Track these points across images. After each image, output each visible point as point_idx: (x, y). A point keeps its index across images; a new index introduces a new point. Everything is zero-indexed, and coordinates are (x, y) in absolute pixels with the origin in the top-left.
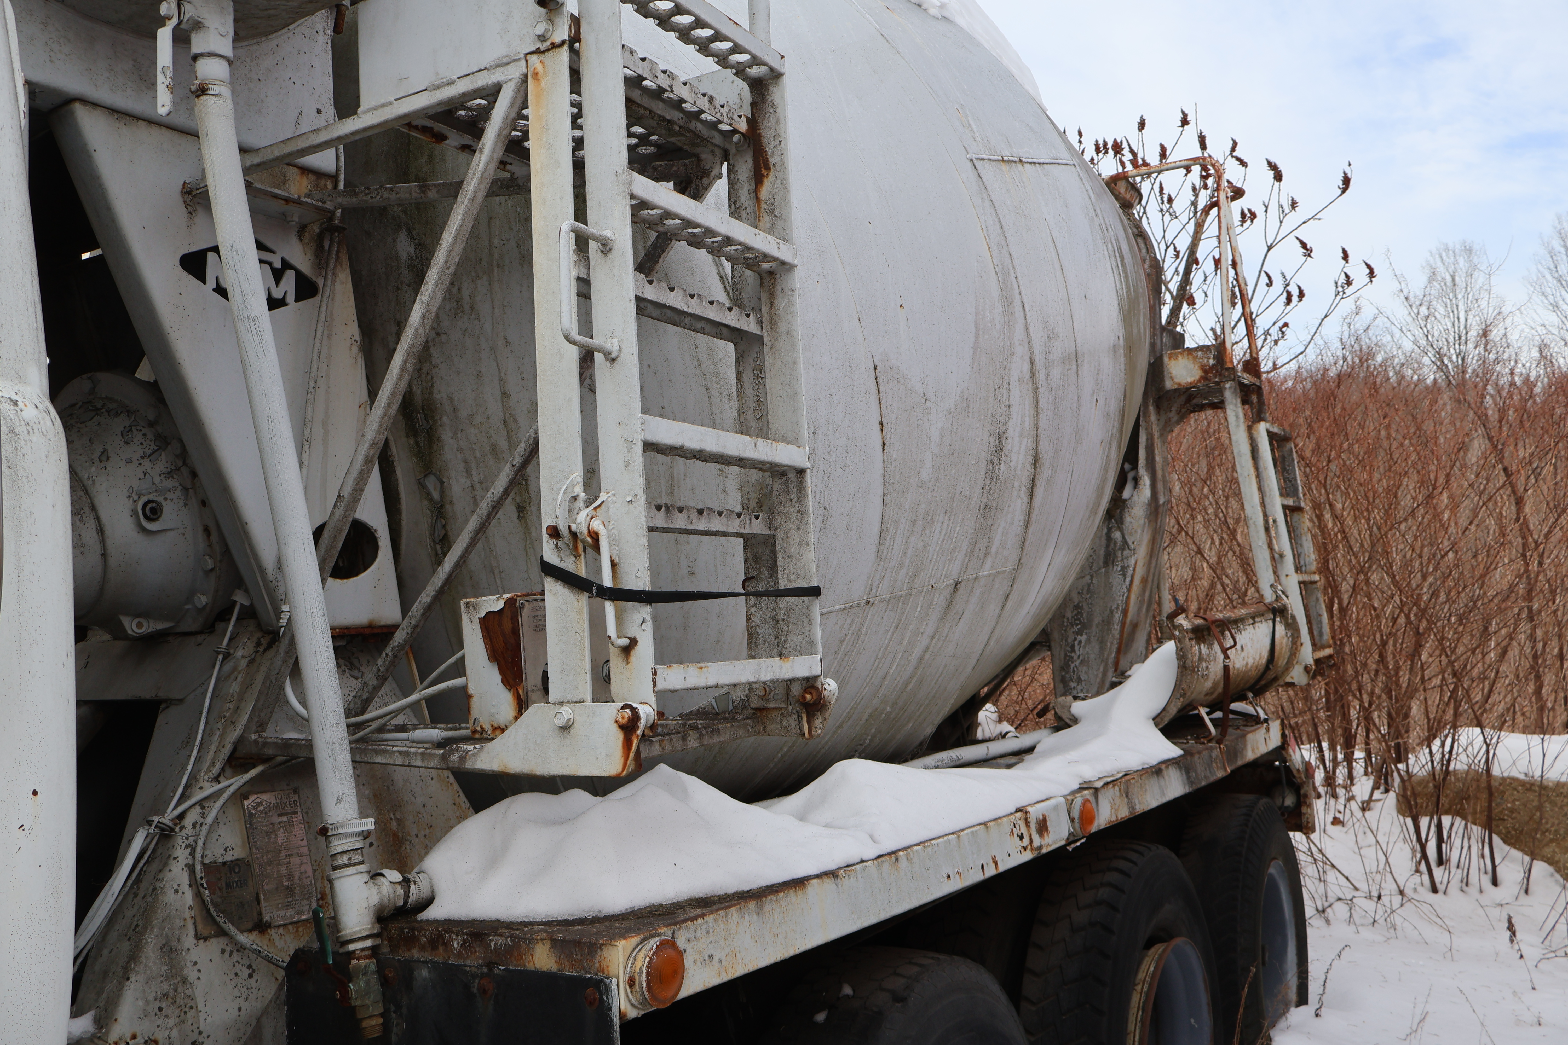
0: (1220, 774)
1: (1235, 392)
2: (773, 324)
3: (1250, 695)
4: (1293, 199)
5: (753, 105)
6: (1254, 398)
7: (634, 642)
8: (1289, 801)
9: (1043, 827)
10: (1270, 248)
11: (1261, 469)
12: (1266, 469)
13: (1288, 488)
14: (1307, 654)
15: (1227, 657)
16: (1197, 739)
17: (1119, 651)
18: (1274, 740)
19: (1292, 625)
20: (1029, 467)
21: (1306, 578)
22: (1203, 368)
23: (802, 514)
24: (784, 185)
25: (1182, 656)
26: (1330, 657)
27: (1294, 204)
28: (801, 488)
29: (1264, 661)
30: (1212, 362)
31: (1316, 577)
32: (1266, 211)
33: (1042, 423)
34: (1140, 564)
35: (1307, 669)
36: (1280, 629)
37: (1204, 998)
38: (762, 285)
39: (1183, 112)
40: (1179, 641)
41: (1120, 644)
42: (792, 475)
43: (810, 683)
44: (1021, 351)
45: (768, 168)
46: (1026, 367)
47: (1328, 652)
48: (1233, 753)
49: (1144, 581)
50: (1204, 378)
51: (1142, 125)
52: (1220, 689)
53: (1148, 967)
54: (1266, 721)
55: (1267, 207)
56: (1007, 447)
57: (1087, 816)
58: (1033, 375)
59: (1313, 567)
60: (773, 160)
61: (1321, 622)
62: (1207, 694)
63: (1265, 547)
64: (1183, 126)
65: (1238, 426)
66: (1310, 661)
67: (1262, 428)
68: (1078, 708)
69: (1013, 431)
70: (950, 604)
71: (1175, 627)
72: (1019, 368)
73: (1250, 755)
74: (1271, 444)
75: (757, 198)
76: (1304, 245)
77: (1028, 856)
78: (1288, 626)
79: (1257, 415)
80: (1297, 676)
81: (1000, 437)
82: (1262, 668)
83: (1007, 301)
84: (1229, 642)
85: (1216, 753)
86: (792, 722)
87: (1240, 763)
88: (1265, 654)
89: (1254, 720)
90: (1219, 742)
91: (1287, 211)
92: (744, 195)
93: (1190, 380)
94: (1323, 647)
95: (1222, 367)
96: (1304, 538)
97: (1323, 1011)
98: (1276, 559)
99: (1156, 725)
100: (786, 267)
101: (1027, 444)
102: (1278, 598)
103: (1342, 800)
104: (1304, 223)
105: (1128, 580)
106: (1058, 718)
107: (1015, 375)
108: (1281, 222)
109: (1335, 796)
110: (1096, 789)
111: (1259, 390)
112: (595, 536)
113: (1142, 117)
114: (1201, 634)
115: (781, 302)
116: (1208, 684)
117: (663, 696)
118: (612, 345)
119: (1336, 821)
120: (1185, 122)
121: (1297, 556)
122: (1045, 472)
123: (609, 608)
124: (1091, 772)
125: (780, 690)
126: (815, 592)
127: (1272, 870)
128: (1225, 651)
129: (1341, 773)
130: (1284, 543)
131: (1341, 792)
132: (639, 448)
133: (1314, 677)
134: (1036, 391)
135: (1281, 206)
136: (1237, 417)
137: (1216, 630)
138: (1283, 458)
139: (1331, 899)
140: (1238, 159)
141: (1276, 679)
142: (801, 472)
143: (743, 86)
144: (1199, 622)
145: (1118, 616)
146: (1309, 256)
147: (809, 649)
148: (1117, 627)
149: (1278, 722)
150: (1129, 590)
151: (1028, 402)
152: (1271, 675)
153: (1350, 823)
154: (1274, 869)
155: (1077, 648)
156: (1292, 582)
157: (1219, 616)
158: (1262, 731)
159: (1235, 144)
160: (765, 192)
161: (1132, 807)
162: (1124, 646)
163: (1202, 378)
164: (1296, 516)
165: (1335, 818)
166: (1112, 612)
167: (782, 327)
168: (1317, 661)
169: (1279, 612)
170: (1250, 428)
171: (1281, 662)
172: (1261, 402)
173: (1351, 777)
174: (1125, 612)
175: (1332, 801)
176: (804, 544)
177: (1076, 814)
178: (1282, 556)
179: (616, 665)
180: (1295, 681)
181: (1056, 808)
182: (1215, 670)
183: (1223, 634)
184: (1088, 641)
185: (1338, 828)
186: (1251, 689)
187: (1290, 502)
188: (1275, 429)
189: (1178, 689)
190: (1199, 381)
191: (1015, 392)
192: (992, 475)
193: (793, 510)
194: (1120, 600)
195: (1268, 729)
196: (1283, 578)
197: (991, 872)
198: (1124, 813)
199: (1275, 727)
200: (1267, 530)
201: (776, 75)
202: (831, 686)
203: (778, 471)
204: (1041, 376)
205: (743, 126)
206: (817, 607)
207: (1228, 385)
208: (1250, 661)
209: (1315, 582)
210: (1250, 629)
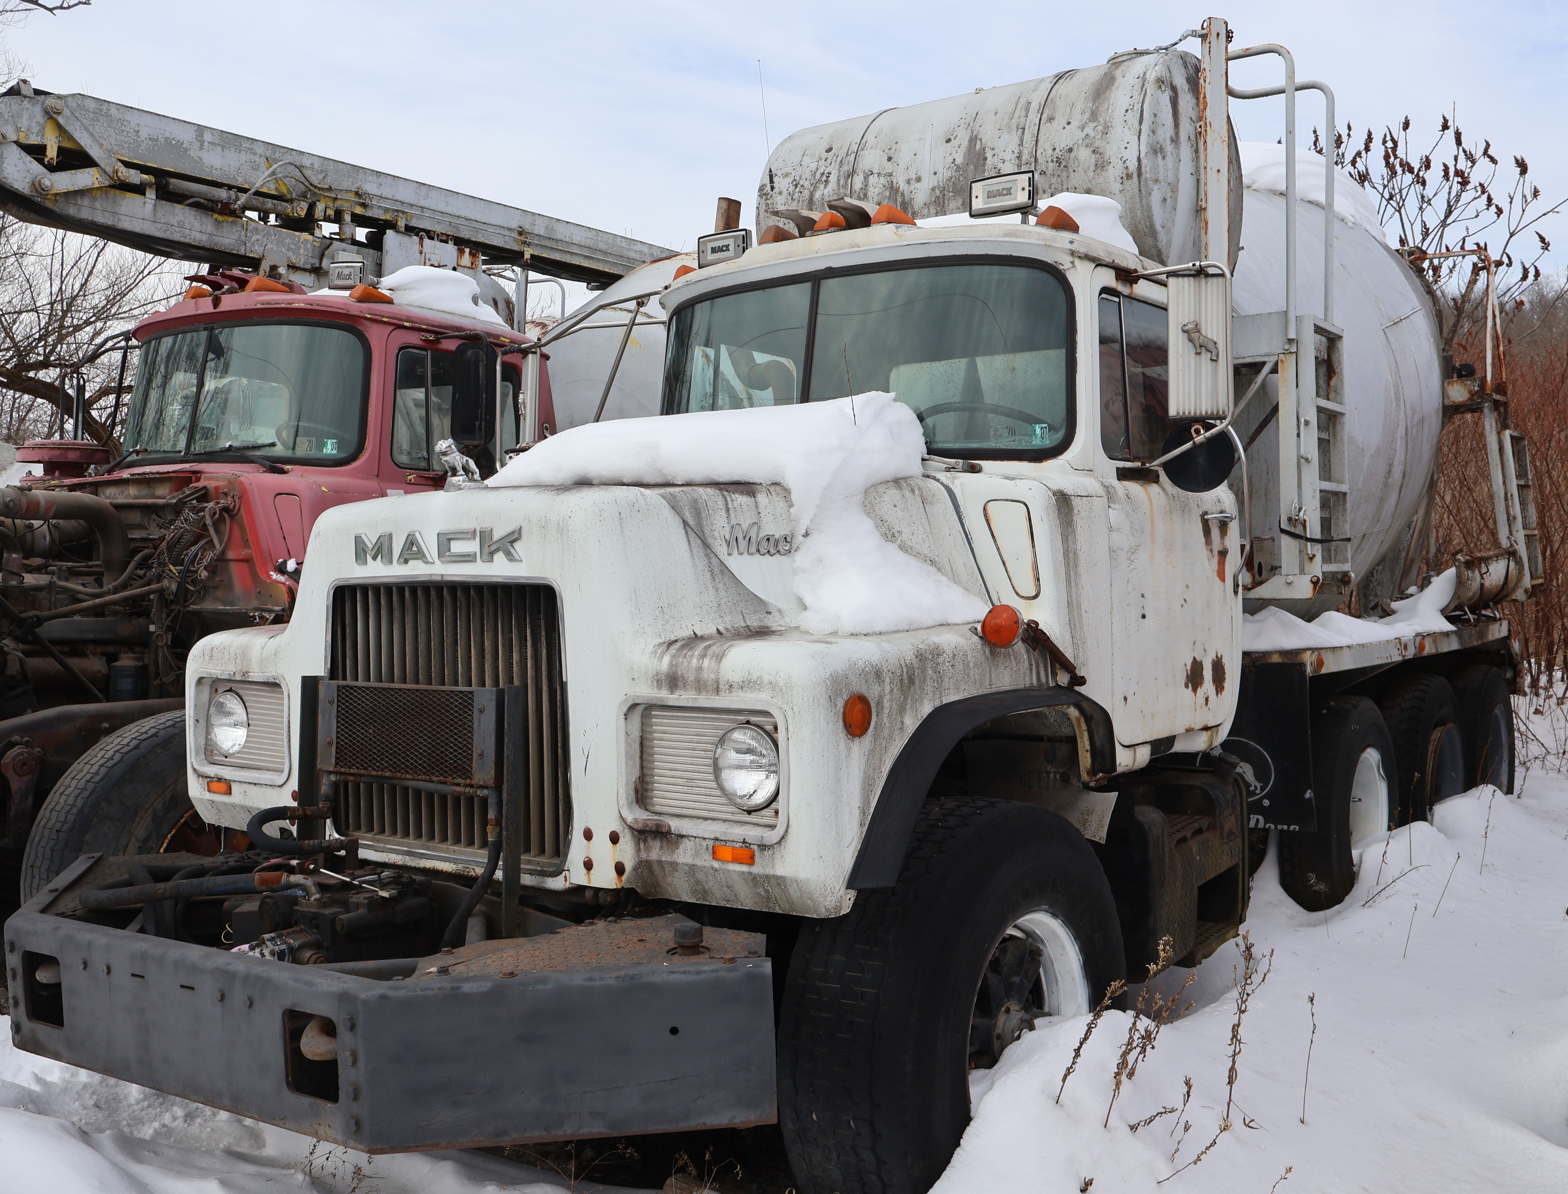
0: (1475, 643)
1: (1490, 410)
2: (1335, 435)
3: (1492, 604)
4: (1535, 188)
5: (1329, 347)
6: (1502, 409)
7: (1314, 556)
8: (1509, 675)
9: (1406, 647)
10: (1512, 235)
11: (1505, 460)
12: (1508, 461)
13: (1521, 474)
14: (1527, 582)
15: (1482, 578)
16: (1463, 625)
17: (1402, 577)
18: (1504, 632)
19: (1519, 562)
20: (1401, 479)
21: (1529, 532)
22: (1470, 392)
23: (1345, 510)
24: (1342, 381)
25: (1459, 576)
26: (1542, 584)
27: (1536, 193)
28: (1345, 500)
29: (1501, 583)
30: (1476, 388)
31: (1536, 532)
32: (1511, 202)
33: (1408, 457)
34: (1420, 520)
35: (1526, 591)
36: (1512, 564)
37: (1460, 761)
38: (1330, 419)
39: (1444, 118)
40: (1458, 568)
41: (1403, 572)
42: (1341, 495)
43: (1346, 574)
44: (1402, 424)
45: (1334, 374)
46: (1404, 431)
47: (1540, 581)
48: (1482, 634)
49: (1421, 531)
50: (1471, 399)
51: (1406, 125)
52: (1475, 598)
53: (1437, 734)
54: (1500, 619)
55: (1512, 199)
56: (1393, 470)
57: (1422, 647)
58: (1406, 434)
59: (1534, 525)
60: (1337, 371)
61: (1537, 562)
62: (1469, 600)
63: (1504, 512)
64: (1443, 130)
65: (1491, 432)
66: (1529, 586)
67: (1507, 433)
68: (1394, 605)
69: (1396, 463)
70: (1360, 545)
71: (1456, 560)
72: (1401, 431)
73: (1491, 638)
74: (1512, 442)
75: (1329, 385)
76: (1542, 240)
77: (1400, 658)
78: (1516, 563)
79: (1503, 425)
80: (1520, 595)
81: (1391, 465)
82: (1500, 588)
83: (1398, 399)
84: (1484, 570)
85: (1473, 632)
86: (1335, 589)
87: (1485, 641)
88: (1502, 579)
89: (1494, 619)
90: (1475, 626)
91: (1529, 198)
92: (1321, 382)
93: (1461, 400)
94: (1538, 578)
95: (1483, 393)
96: (1529, 506)
97: (1522, 796)
98: (1511, 520)
99: (1442, 614)
100: (1342, 414)
101: (1401, 468)
102: (1511, 545)
103: (1543, 696)
104: (1544, 215)
105: (1412, 531)
106: (1384, 610)
107: (1399, 436)
108: (1524, 211)
109: (1537, 695)
110: (1424, 636)
111: (1505, 405)
112: (1305, 521)
113: (1406, 118)
114: (1470, 564)
115: (1338, 427)
116: (1470, 594)
117: (1323, 573)
118: (1309, 456)
119: (1537, 712)
120: (1445, 127)
121: (1524, 518)
122: (1407, 480)
123: (1309, 544)
124: (1420, 629)
125: (1330, 577)
126: (1349, 540)
127: (1497, 711)
128: (1482, 575)
129: (1543, 679)
130: (1517, 510)
131: (1541, 691)
132: (1318, 492)
133: (1529, 597)
134: (1407, 442)
135: (1524, 196)
136: (1491, 426)
137: (1477, 563)
138: (1519, 451)
139: (1530, 757)
140: (1490, 157)
141: (1507, 595)
142: (1345, 494)
143: (1324, 339)
144: (1468, 558)
145: (1404, 554)
146: (1547, 249)
147: (1345, 561)
148: (1403, 561)
149: (1506, 622)
150: (1412, 537)
151: (1403, 448)
152: (1504, 593)
153: (1549, 712)
154: (1498, 711)
155: (1375, 574)
156: (1520, 535)
157: (1479, 555)
158: (1498, 625)
159: (1488, 145)
160: (1333, 383)
161: (1437, 648)
162: (1405, 574)
163: (1469, 399)
164: (1525, 490)
165: (1536, 709)
166: (1400, 551)
167: (1339, 437)
168: (1533, 587)
169: (1511, 554)
170: (1499, 433)
171: (1511, 585)
172: (1506, 412)
173: (1550, 681)
174: (1408, 552)
175: (1535, 698)
176: (1345, 521)
177: (1417, 645)
178: (1515, 518)
179: (1307, 563)
180: (1518, 598)
181: (1410, 640)
182: (1475, 585)
183: (1480, 565)
184: (1383, 570)
185: (1539, 716)
186: (1492, 600)
187: (1522, 482)
188: (1516, 434)
189: (1456, 595)
190: (1467, 401)
191: (1399, 442)
192: (1386, 484)
193: (1341, 508)
194: (1405, 544)
195: (1501, 625)
196: (1514, 533)
197: (1390, 661)
198: (1433, 651)
199: (1505, 623)
200: (1506, 499)
201: (1340, 337)
202: (1353, 575)
203: (1336, 494)
204: (1409, 434)
205: (1326, 358)
206: (1349, 546)
207: (1486, 405)
208: (1494, 583)
209: (1535, 535)
210: (1495, 563)
